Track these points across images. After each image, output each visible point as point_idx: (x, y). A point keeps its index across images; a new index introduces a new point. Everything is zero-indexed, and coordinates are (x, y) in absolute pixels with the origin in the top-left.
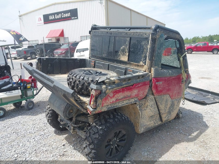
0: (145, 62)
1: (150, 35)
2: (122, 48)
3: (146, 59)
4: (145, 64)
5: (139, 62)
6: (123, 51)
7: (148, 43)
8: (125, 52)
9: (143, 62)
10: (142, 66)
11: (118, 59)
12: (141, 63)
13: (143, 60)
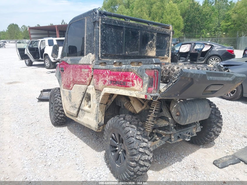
0: (169, 55)
1: (171, 32)
2: (149, 43)
3: (169, 53)
4: (169, 57)
5: (163, 55)
6: (151, 46)
7: (170, 39)
8: (153, 47)
9: (167, 55)
10: (166, 59)
11: (146, 55)
12: (166, 56)
13: (167, 54)
